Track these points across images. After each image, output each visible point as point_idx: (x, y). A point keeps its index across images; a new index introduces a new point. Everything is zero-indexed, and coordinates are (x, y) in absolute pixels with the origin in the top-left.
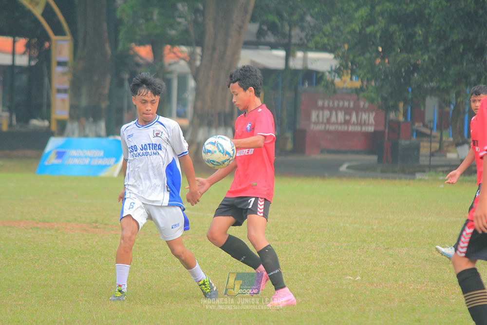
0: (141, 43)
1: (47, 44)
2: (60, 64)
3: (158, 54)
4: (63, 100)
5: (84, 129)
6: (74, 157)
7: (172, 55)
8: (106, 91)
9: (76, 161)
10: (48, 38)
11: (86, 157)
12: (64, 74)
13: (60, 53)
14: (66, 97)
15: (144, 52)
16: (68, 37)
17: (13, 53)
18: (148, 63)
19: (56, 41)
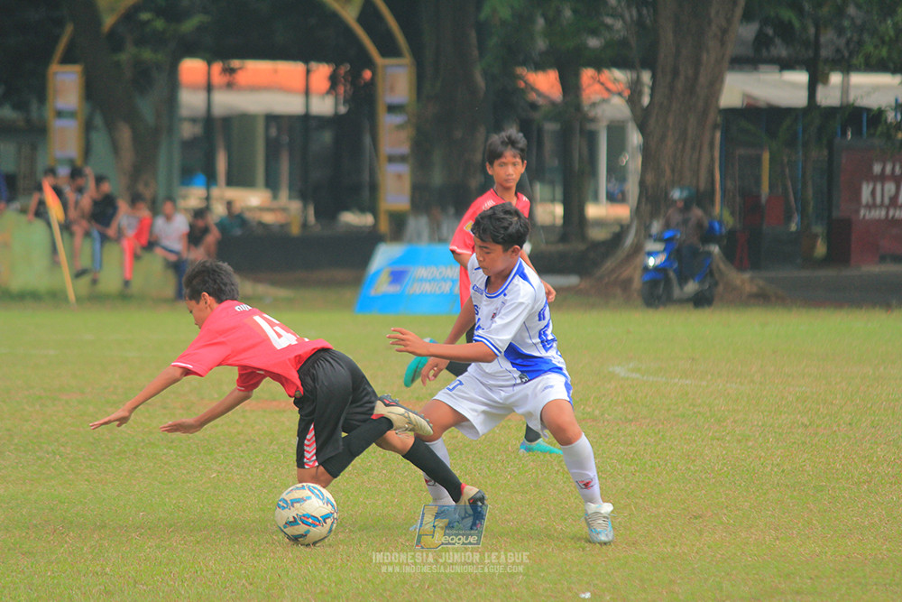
0: (539, 66)
1: (367, 74)
2: (392, 109)
3: (570, 84)
4: (399, 176)
5: (439, 226)
6: (421, 280)
7: (597, 87)
8: (479, 157)
9: (427, 287)
10: (370, 64)
11: (444, 279)
12: (400, 127)
13: (392, 89)
14: (404, 169)
15: (546, 83)
16: (407, 60)
17: (307, 93)
18: (553, 104)
19: (385, 67)
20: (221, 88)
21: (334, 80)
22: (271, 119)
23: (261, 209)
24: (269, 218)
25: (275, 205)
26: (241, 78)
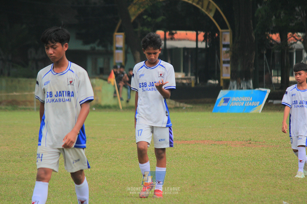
0: (274, 32)
1: (217, 35)
2: (225, 46)
3: (284, 38)
4: (227, 68)
5: (240, 84)
6: (234, 102)
7: (292, 38)
8: (253, 61)
9: (236, 104)
10: (218, 31)
11: (241, 101)
12: (227, 52)
13: (225, 39)
14: (229, 65)
15: (275, 37)
16: (229, 30)
17: (197, 41)
18: (278, 43)
19: (222, 32)
20: (168, 40)
21: (205, 36)
22: (185, 49)
23: (182, 79)
24: (184, 81)
25: (186, 77)
26: (176, 36)
